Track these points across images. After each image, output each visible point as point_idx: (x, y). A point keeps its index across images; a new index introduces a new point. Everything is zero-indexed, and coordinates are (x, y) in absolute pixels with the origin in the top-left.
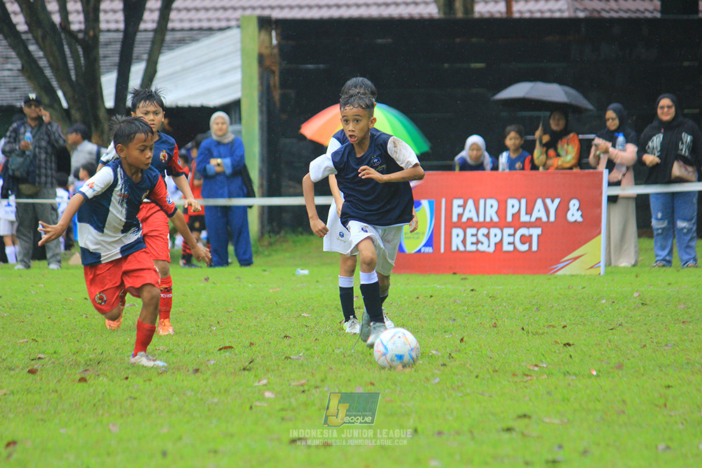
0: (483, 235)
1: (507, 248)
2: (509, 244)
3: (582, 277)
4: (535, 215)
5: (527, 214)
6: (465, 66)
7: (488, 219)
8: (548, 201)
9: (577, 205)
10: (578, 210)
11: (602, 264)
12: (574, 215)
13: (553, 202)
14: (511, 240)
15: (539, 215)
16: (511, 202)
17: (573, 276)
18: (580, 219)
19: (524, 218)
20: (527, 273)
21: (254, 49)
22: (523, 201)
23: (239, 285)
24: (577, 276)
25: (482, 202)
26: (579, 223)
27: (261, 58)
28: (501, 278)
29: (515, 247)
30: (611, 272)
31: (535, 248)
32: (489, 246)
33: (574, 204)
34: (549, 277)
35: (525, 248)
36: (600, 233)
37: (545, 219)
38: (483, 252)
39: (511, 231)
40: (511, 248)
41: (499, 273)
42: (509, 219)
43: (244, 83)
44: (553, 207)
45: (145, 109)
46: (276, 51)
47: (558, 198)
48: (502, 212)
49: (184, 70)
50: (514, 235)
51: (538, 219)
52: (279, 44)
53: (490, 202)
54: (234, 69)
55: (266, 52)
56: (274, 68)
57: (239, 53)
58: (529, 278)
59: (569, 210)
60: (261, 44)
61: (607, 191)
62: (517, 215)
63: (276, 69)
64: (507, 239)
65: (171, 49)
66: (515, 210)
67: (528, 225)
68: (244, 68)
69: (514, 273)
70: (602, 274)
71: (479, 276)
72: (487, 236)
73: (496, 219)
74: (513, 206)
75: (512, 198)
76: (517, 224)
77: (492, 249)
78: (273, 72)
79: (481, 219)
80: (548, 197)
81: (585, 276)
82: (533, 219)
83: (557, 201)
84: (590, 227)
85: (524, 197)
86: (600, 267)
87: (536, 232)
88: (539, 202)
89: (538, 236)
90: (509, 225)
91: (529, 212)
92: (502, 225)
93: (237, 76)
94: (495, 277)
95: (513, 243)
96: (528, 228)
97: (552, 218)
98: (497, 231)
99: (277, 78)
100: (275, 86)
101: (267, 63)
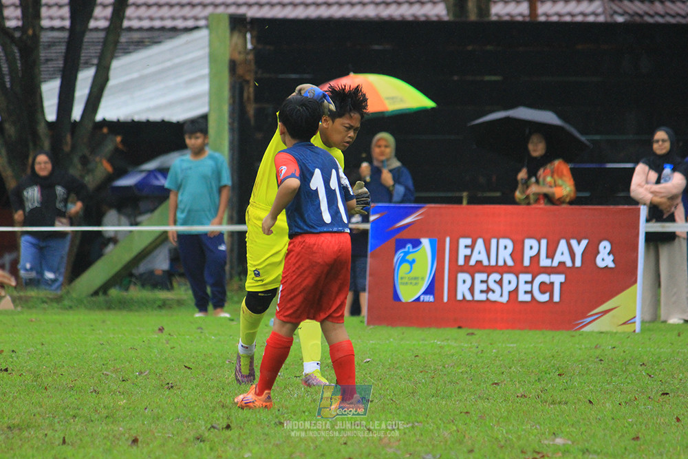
0: (495, 281)
1: (523, 297)
2: (526, 292)
3: (613, 334)
4: (558, 259)
5: (547, 257)
6: (478, 78)
7: (501, 263)
8: (574, 242)
9: (608, 248)
10: (609, 254)
12: (605, 259)
13: (579, 243)
14: (528, 287)
15: (562, 259)
16: (528, 242)
17: (601, 333)
18: (611, 265)
19: (544, 262)
20: (546, 329)
21: (225, 54)
22: (544, 242)
23: (200, 337)
24: (605, 334)
25: (494, 242)
26: (611, 269)
27: (233, 65)
28: (515, 334)
29: (533, 297)
30: (648, 330)
31: (557, 298)
32: (501, 296)
33: (605, 247)
34: (573, 334)
35: (544, 298)
36: (636, 282)
37: (569, 264)
38: (496, 301)
39: (528, 277)
40: (528, 298)
41: (513, 328)
42: (527, 262)
43: (211, 94)
44: (579, 249)
46: (251, 57)
47: (585, 238)
48: (517, 254)
50: (531, 282)
51: (562, 264)
52: (255, 48)
53: (503, 242)
55: (239, 57)
56: (248, 78)
58: (549, 334)
59: (598, 253)
60: (234, 48)
61: (645, 227)
62: (535, 259)
63: (251, 78)
64: (523, 287)
66: (534, 252)
67: (549, 271)
68: (212, 77)
69: (531, 328)
70: (637, 331)
71: (488, 332)
72: (500, 283)
73: (510, 263)
74: (531, 247)
75: (530, 237)
76: (535, 268)
77: (505, 299)
78: (247, 82)
79: (493, 263)
80: (573, 238)
81: (616, 333)
82: (555, 264)
83: (584, 243)
84: (623, 275)
85: (544, 238)
86: (634, 322)
87: (558, 279)
88: (563, 243)
89: (561, 284)
90: (526, 270)
91: (551, 255)
92: (517, 269)
94: (508, 333)
95: (531, 292)
96: (549, 274)
97: (578, 263)
98: (512, 277)
99: (251, 89)
100: (249, 98)
101: (240, 71)
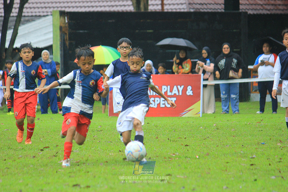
0: (152, 101)
1: (162, 106)
2: (163, 104)
3: (193, 118)
4: (174, 92)
5: (170, 92)
6: (145, 31)
7: (154, 94)
8: (179, 87)
9: (191, 88)
10: (191, 90)
11: (201, 113)
12: (189, 92)
13: (181, 87)
14: (164, 102)
16: (164, 87)
17: (189, 117)
18: (192, 94)
19: (169, 94)
20: (170, 116)
21: (58, 24)
22: (169, 87)
23: (52, 121)
24: (190, 117)
26: (192, 95)
27: (61, 28)
28: (160, 118)
29: (165, 105)
30: (205, 116)
32: (155, 105)
33: (189, 88)
34: (179, 118)
36: (200, 100)
37: (177, 94)
38: (152, 108)
40: (164, 106)
41: (159, 116)
43: (53, 38)
44: (181, 89)
45: (24, 51)
46: (67, 25)
47: (183, 85)
49: (29, 33)
51: (175, 94)
52: (68, 22)
54: (50, 32)
55: (63, 25)
56: (66, 32)
57: (52, 26)
58: (171, 118)
59: (187, 90)
60: (61, 22)
61: (203, 83)
62: (166, 93)
63: (67, 32)
64: (162, 102)
65: (23, 24)
66: (165, 90)
67: (171, 96)
68: (54, 32)
69: (165, 116)
70: (201, 116)
71: (151, 117)
72: (154, 101)
75: (164, 85)
77: (156, 106)
78: (66, 34)
79: (152, 94)
80: (179, 85)
81: (194, 117)
82: (173, 94)
83: (182, 87)
84: (196, 98)
85: (169, 85)
86: (200, 114)
87: (174, 99)
88: (175, 87)
89: (175, 101)
91: (171, 91)
93: (51, 35)
94: (157, 118)
95: (165, 104)
96: (171, 98)
97: (180, 94)
98: (158, 99)
99: (67, 36)
100: (67, 39)
101: (63, 30)
